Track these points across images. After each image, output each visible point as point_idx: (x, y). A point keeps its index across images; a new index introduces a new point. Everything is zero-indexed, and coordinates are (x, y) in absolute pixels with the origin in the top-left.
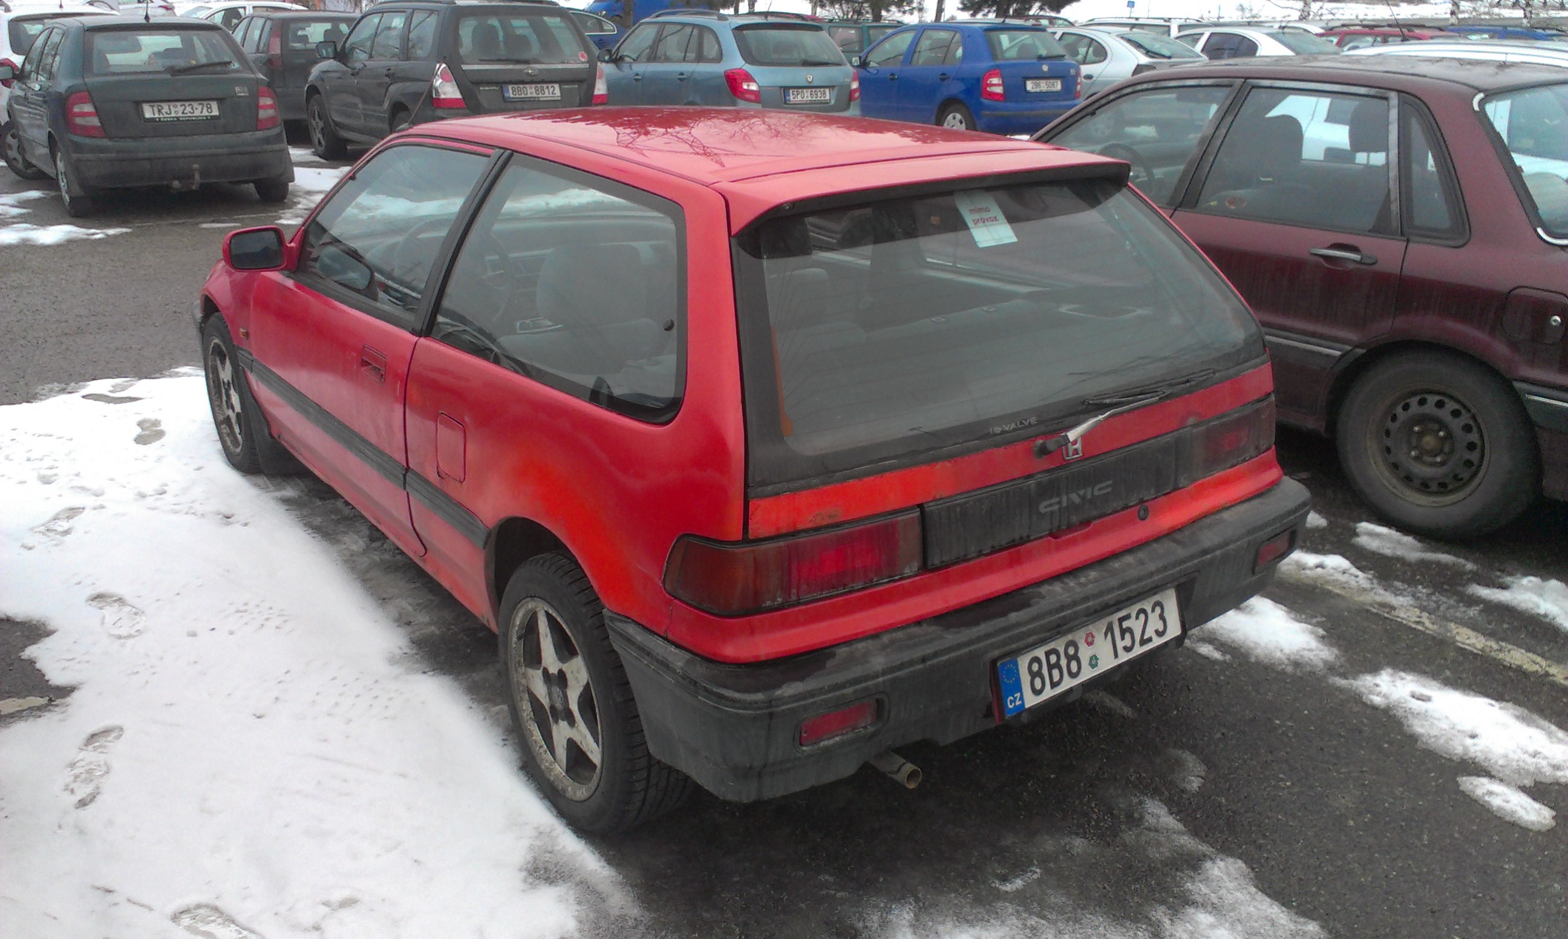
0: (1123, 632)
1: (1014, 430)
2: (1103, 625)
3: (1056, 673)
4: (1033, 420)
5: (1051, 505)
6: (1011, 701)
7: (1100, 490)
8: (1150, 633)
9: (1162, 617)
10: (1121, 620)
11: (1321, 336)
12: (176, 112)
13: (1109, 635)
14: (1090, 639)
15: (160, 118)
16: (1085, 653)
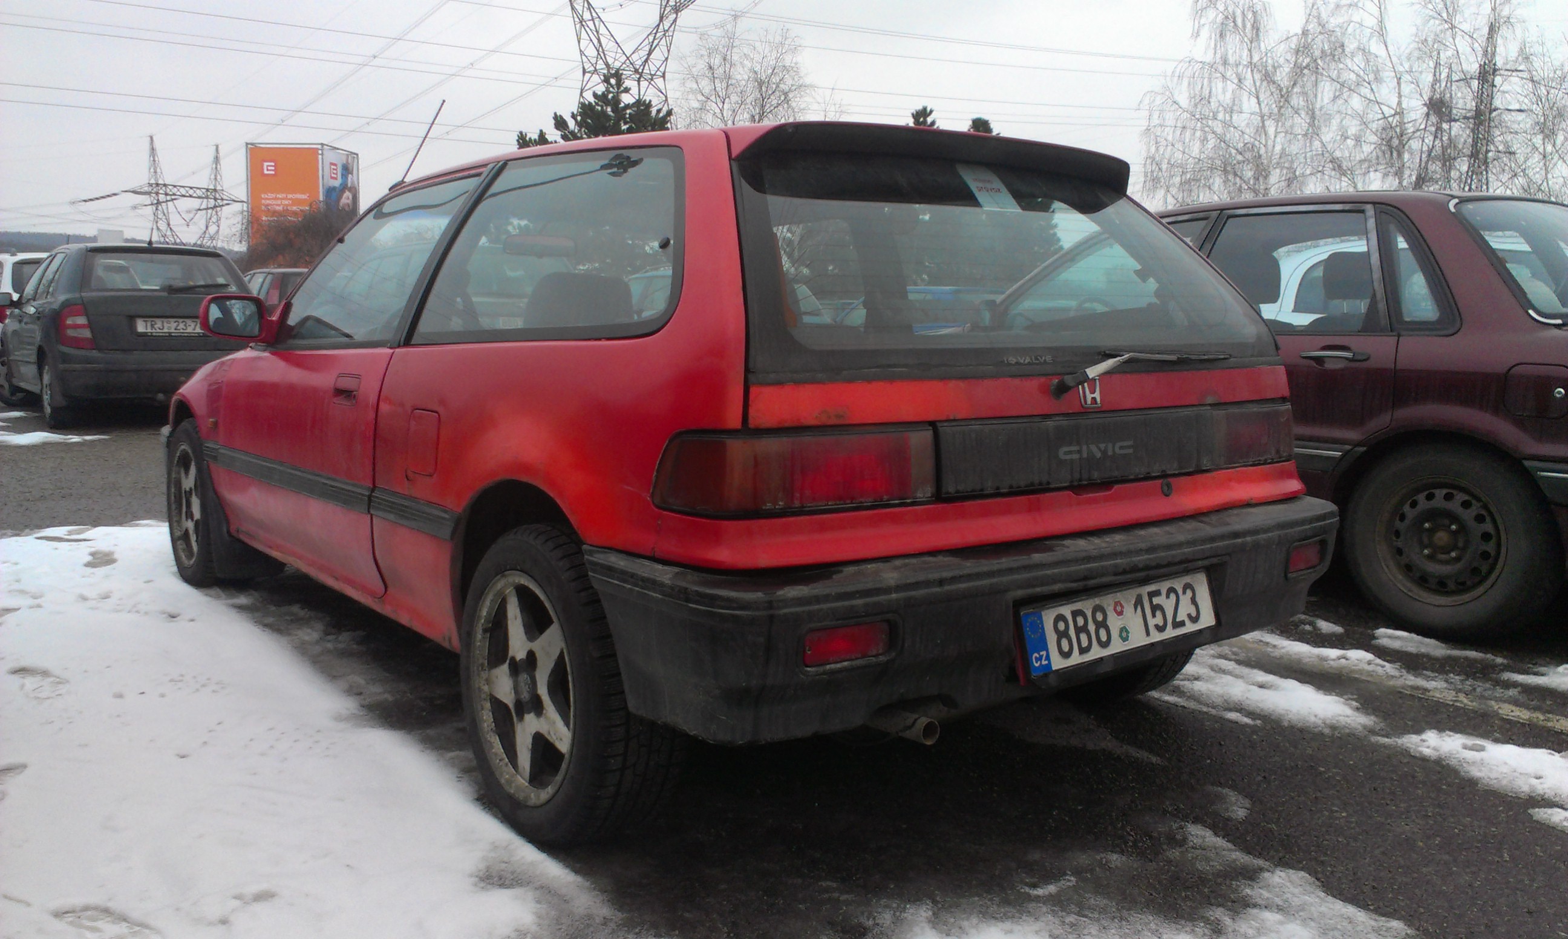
0: (1155, 608)
1: (1029, 363)
2: (1131, 595)
3: (1083, 637)
4: (1049, 358)
5: (1070, 452)
6: (1036, 658)
7: (1121, 448)
8: (1182, 616)
9: (1194, 601)
10: (1152, 595)
11: (1318, 439)
12: (169, 328)
13: (1139, 609)
14: (1118, 609)
15: (151, 333)
16: (1114, 623)
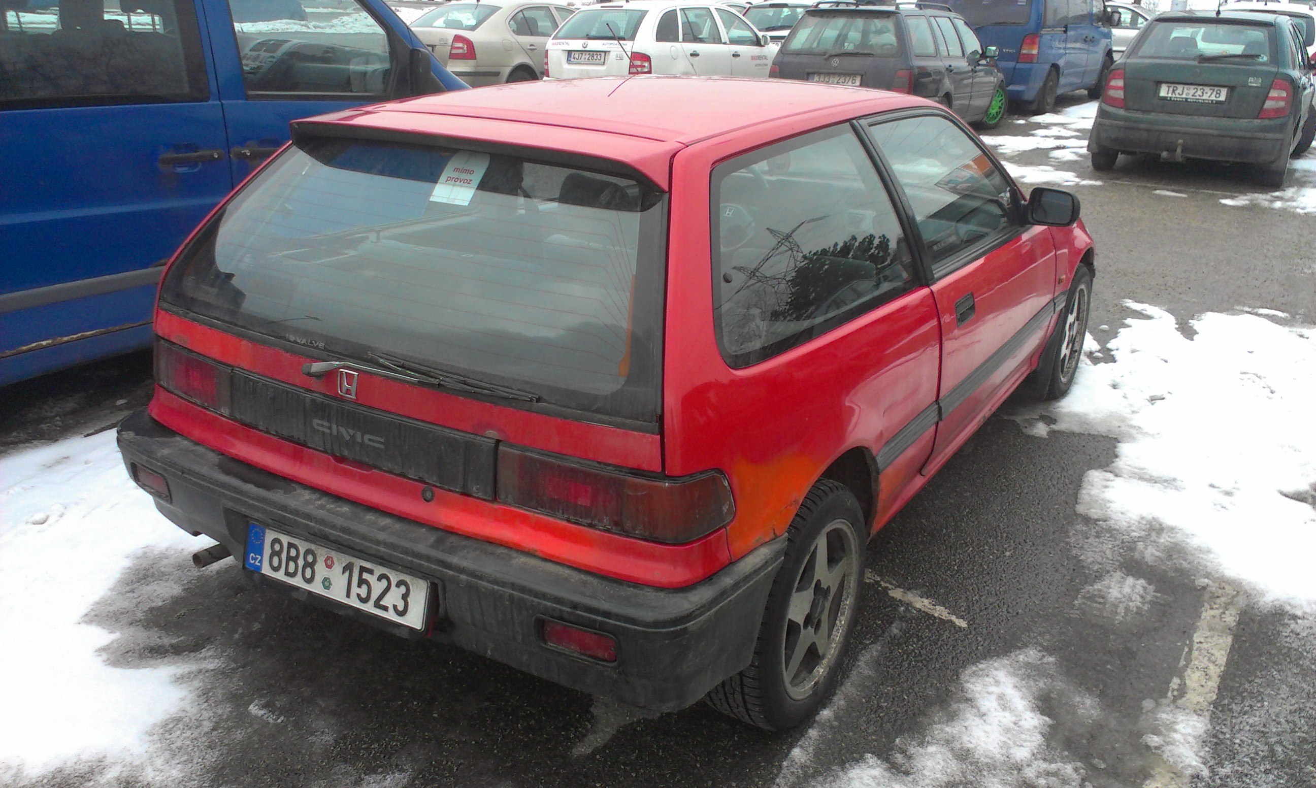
0: (361, 582)
1: (304, 345)
2: (346, 559)
3: (292, 565)
4: (322, 345)
5: (322, 426)
6: (252, 557)
8: (387, 601)
9: (405, 597)
10: (363, 570)
12: (1188, 94)
13: (347, 574)
14: (329, 562)
15: (1171, 98)
16: (321, 570)
